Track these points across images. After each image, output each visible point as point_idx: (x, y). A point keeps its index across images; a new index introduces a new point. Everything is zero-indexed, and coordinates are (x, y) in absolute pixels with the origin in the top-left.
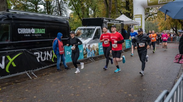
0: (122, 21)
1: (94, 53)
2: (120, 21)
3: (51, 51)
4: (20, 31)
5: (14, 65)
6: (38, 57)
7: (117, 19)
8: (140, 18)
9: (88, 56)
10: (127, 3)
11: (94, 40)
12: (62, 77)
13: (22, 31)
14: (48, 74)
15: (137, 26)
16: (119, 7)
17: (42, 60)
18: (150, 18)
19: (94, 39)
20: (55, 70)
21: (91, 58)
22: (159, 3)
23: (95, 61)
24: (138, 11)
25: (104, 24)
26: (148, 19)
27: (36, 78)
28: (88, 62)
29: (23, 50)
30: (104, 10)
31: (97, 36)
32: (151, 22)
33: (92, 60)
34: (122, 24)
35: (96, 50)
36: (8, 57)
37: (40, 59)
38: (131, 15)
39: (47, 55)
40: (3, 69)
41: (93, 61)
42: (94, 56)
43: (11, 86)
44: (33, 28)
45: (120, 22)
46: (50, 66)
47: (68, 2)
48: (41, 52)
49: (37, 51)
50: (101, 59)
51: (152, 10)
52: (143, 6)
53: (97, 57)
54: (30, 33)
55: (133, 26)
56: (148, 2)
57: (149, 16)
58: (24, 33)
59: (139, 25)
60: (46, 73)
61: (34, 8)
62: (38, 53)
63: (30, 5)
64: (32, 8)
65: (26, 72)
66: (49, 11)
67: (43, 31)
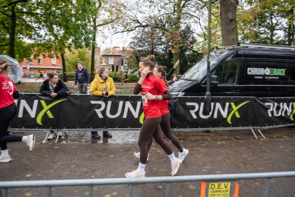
3: (291, 103)
4: (250, 71)
5: (238, 116)
6: (270, 109)
13: (252, 71)
14: (281, 138)
17: (275, 114)
20: (292, 133)
29: (252, 97)
36: (233, 104)
37: (272, 112)
39: (283, 109)
40: (225, 118)
43: (232, 141)
46: (285, 125)
48: (276, 104)
49: (270, 101)
54: (263, 74)
60: (278, 135)
61: (269, 36)
62: (271, 104)
63: (263, 32)
64: (265, 36)
65: (251, 128)
66: (291, 38)
67: (282, 72)
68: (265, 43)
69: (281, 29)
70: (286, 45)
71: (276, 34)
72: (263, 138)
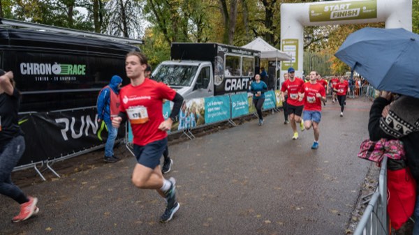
0: (257, 52)
1: (193, 119)
2: (253, 52)
4: (25, 68)
6: (65, 128)
7: (247, 46)
8: (295, 46)
9: (180, 128)
10: (269, 13)
11: (195, 91)
12: (119, 178)
13: (31, 69)
14: (85, 170)
15: (287, 63)
16: (251, 21)
17: (74, 135)
18: (314, 47)
19: (195, 88)
21: (187, 130)
22: (332, 17)
23: (196, 137)
24: (290, 30)
25: (219, 57)
26: (309, 47)
27: (57, 179)
28: (181, 139)
29: (30, 113)
30: (219, 25)
31: (202, 83)
32: (316, 53)
33: (190, 135)
34: (256, 57)
35: (198, 114)
37: (69, 133)
38: (276, 37)
39: (86, 124)
41: (192, 137)
42: (194, 125)
44: (58, 63)
45: (252, 54)
46: (92, 149)
47: (144, 4)
48: (73, 119)
49: (64, 115)
50: (209, 133)
51: (319, 30)
52: (300, 21)
53: (201, 128)
54: (50, 73)
55: (279, 61)
56: (310, 14)
57: (312, 42)
58: (35, 73)
59: (293, 61)
60: (81, 166)
61: (66, 14)
62: (66, 121)
63: (56, 5)
64: (60, 13)
65: (33, 165)
66: (99, 20)
67: (81, 70)
68: (59, 24)
69: (82, 6)
70: (92, 29)
71: (77, 12)
72: (56, 177)
